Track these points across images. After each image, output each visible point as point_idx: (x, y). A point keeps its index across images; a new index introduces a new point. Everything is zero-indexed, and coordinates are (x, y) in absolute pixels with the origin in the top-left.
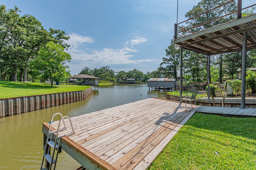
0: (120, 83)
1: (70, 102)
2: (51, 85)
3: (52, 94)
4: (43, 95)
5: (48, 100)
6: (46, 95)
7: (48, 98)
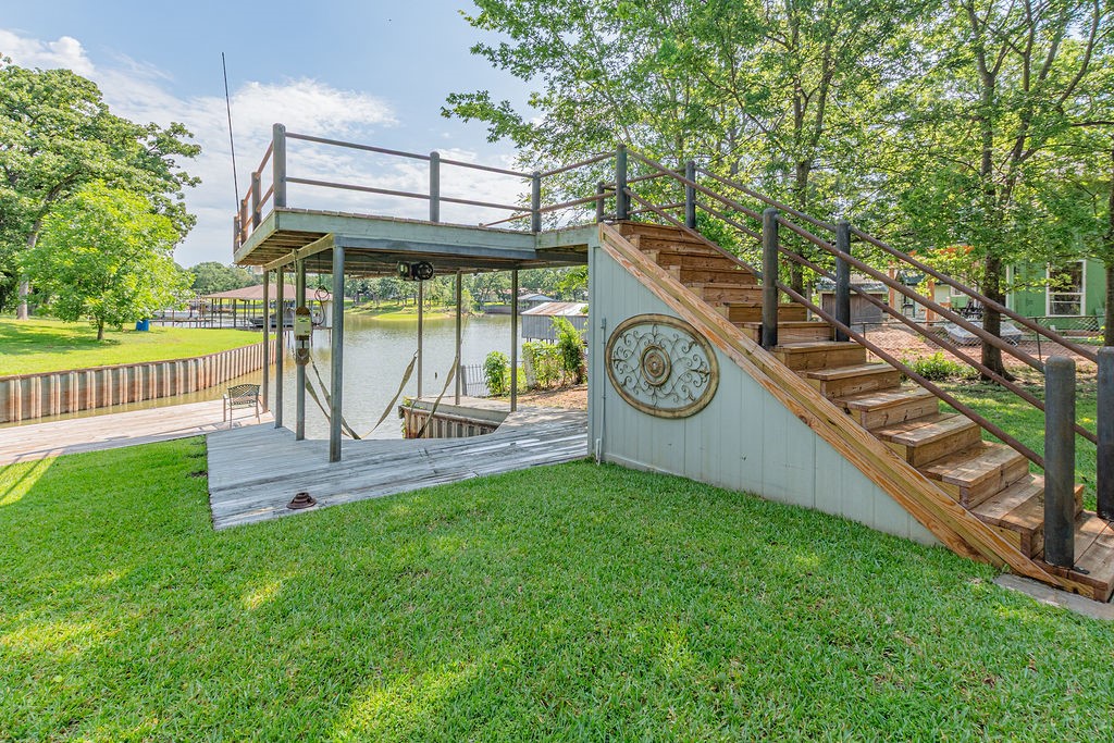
0: (491, 311)
1: (186, 393)
2: (96, 335)
3: (54, 373)
4: (14, 379)
5: (33, 392)
6: (26, 379)
7: (33, 388)
